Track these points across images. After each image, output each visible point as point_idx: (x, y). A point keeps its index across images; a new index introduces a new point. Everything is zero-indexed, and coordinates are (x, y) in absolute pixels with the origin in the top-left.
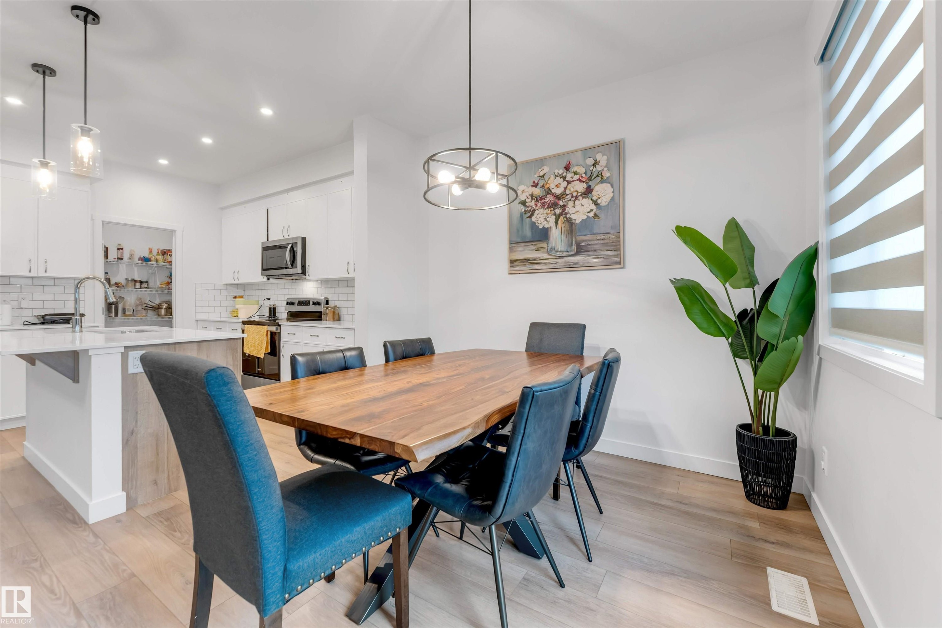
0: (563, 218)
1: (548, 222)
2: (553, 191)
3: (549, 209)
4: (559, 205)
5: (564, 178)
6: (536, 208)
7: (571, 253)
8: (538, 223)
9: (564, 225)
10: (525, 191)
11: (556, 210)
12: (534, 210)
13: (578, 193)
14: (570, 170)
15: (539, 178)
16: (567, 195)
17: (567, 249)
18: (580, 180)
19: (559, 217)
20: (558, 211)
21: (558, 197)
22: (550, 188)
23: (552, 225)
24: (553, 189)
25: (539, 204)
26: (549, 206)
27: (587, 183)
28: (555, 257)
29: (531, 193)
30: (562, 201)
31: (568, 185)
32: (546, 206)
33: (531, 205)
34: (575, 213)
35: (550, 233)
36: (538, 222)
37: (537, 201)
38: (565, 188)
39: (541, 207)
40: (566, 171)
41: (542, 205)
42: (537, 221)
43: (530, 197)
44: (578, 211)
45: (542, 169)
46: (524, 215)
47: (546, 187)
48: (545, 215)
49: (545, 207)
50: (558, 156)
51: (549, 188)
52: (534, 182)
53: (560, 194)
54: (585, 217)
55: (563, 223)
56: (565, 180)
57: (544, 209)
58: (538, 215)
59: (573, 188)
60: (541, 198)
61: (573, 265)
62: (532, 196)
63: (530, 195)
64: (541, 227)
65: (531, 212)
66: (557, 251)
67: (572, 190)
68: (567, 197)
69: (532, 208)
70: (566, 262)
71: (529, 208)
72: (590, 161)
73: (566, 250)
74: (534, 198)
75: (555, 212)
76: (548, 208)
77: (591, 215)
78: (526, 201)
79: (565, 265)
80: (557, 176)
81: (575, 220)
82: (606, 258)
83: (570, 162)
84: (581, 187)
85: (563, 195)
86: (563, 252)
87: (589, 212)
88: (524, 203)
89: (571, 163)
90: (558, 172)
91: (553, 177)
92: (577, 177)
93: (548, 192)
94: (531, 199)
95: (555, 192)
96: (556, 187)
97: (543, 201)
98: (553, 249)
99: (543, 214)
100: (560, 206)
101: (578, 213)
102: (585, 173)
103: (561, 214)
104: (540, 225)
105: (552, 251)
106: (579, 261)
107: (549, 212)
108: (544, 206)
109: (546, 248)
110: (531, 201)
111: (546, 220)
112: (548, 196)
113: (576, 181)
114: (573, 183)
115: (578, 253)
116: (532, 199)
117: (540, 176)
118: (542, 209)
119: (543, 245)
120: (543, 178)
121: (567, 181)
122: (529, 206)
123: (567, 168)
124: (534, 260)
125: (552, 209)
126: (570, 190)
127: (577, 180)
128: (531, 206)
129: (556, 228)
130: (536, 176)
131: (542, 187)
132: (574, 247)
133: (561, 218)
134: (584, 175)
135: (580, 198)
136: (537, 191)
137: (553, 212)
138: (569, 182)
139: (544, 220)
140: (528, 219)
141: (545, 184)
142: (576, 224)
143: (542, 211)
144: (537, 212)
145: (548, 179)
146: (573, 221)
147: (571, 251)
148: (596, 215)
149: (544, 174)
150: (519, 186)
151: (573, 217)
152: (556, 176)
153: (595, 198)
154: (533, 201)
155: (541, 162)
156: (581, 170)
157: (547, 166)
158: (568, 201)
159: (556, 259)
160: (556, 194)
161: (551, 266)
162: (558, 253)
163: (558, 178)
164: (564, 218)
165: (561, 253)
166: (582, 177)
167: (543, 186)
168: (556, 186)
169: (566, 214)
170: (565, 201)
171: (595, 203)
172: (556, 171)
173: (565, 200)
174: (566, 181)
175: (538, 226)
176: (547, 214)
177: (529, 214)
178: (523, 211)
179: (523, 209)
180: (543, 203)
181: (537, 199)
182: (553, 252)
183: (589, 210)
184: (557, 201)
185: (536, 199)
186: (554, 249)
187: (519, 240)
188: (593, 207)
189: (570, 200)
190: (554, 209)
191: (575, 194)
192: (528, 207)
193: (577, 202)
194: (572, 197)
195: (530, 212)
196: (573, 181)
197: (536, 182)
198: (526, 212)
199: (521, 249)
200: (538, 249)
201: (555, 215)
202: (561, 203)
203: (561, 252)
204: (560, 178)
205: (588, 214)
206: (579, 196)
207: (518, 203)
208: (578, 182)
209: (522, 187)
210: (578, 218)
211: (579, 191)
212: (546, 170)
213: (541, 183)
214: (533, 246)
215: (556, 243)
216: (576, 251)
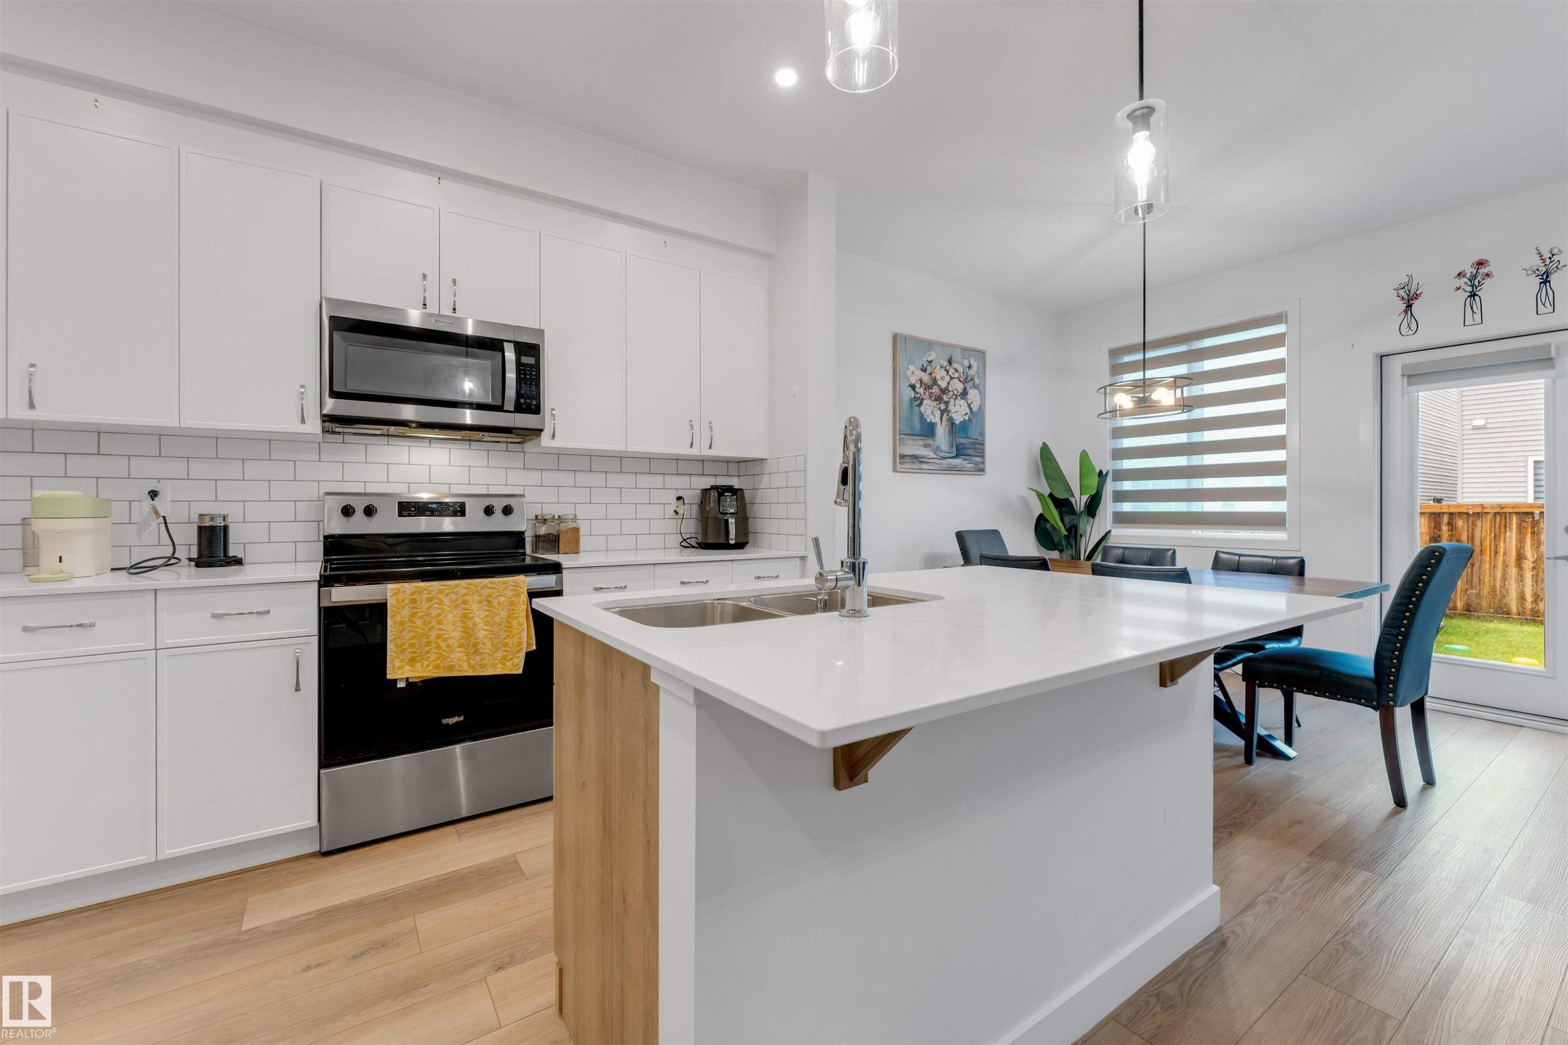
1: (935, 416)
2: (939, 383)
3: (936, 402)
5: (948, 371)
6: (925, 397)
7: (953, 455)
8: (926, 415)
9: (947, 423)
10: (915, 373)
11: (941, 405)
12: (923, 399)
13: (958, 392)
14: (952, 365)
16: (950, 391)
18: (958, 378)
19: (943, 414)
20: (943, 406)
22: (937, 378)
23: (938, 421)
25: (927, 393)
26: (936, 398)
27: (964, 384)
28: (939, 457)
29: (920, 378)
30: (946, 396)
31: (950, 381)
32: (933, 398)
33: (920, 392)
34: (955, 413)
35: (936, 429)
37: (925, 389)
38: (948, 383)
39: (928, 397)
40: (949, 365)
41: (930, 395)
42: (925, 412)
43: (919, 382)
44: (957, 412)
45: (930, 353)
46: (913, 402)
47: (933, 375)
48: (932, 407)
50: (944, 345)
51: (935, 377)
52: (923, 366)
53: (944, 389)
54: (962, 420)
55: (947, 421)
58: (926, 405)
59: (954, 385)
60: (929, 387)
61: (954, 468)
62: (921, 381)
63: (919, 380)
64: (928, 421)
66: (942, 451)
67: (954, 387)
68: (950, 393)
69: (921, 396)
70: (948, 464)
71: (919, 396)
72: (966, 363)
73: (948, 451)
74: (923, 384)
75: (940, 407)
76: (935, 400)
77: (967, 418)
78: (915, 386)
79: (948, 468)
81: (955, 420)
82: (976, 464)
83: (952, 356)
84: (961, 387)
85: (946, 390)
87: (965, 415)
88: (913, 387)
90: (943, 363)
91: (938, 367)
92: (957, 375)
93: (935, 382)
94: (920, 385)
96: (941, 380)
97: (930, 391)
98: (938, 448)
99: (930, 406)
100: (944, 401)
102: (963, 373)
104: (927, 417)
106: (957, 464)
107: (935, 405)
109: (933, 446)
110: (920, 388)
111: (932, 413)
112: (934, 387)
114: (954, 380)
115: (957, 456)
117: (928, 361)
118: (930, 400)
119: (930, 442)
120: (930, 364)
121: (950, 376)
123: (950, 362)
124: (922, 458)
126: (952, 387)
127: (957, 378)
128: (920, 394)
129: (941, 425)
130: (925, 359)
132: (954, 449)
133: (945, 415)
134: (962, 375)
135: (959, 398)
136: (926, 378)
137: (938, 406)
138: (952, 378)
140: (917, 408)
141: (932, 372)
142: (956, 424)
144: (925, 402)
145: (935, 367)
146: (954, 421)
147: (952, 453)
148: (970, 419)
149: (932, 361)
150: (909, 365)
151: (954, 416)
152: (941, 367)
153: (969, 402)
154: (922, 388)
155: (930, 345)
156: (961, 370)
157: (933, 351)
159: (941, 459)
160: (941, 387)
161: (937, 467)
162: (942, 453)
163: (943, 369)
164: (947, 415)
165: (944, 454)
166: (960, 376)
167: (930, 374)
168: (941, 378)
169: (949, 411)
171: (969, 406)
172: (941, 362)
173: (949, 396)
174: (948, 376)
175: (926, 419)
176: (934, 407)
177: (918, 402)
178: (913, 396)
179: (912, 394)
180: (931, 393)
181: (925, 386)
182: (938, 451)
183: (965, 413)
184: (942, 394)
186: (940, 448)
187: (909, 431)
188: (968, 411)
189: (952, 397)
190: (939, 404)
191: (955, 392)
192: (917, 393)
194: (954, 395)
195: (919, 400)
197: (925, 367)
198: (915, 399)
199: (910, 442)
200: (926, 446)
201: (940, 410)
202: (945, 398)
203: (945, 452)
204: (945, 370)
205: (965, 417)
206: (958, 395)
207: (908, 385)
208: (958, 380)
209: (912, 368)
210: (958, 419)
211: (959, 391)
212: (932, 356)
213: (929, 371)
214: (920, 441)
215: (941, 442)
216: (956, 453)
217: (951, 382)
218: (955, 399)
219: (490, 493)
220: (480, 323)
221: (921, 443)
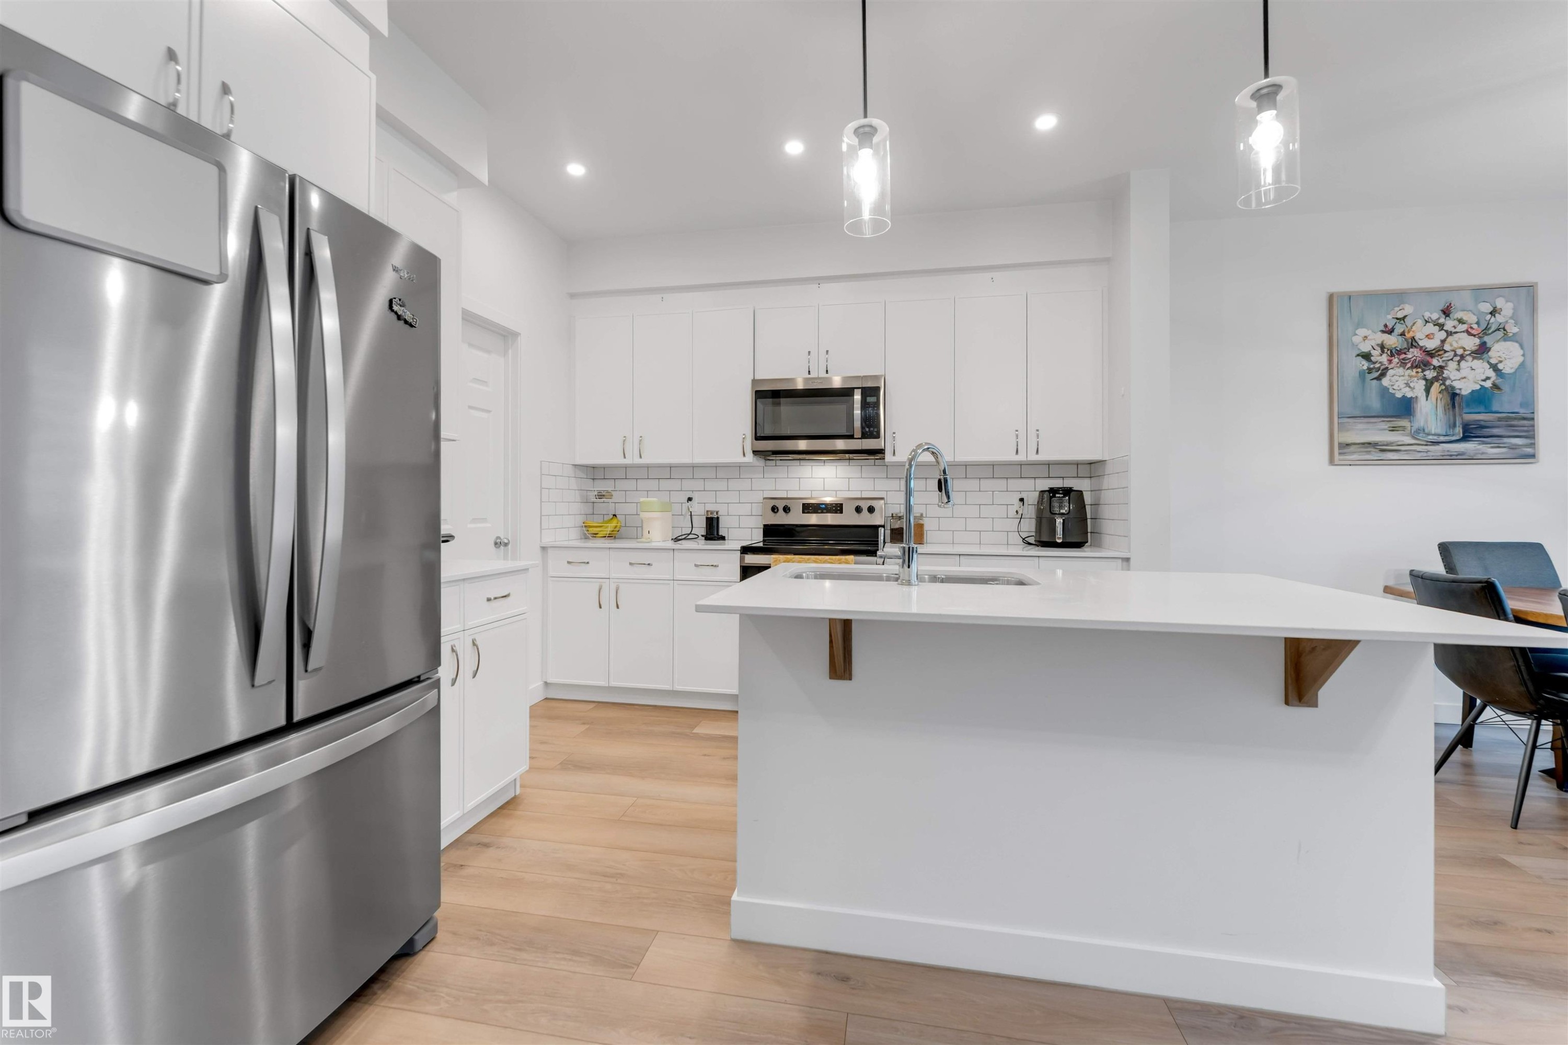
0: (1438, 385)
1: (1412, 389)
2: (1421, 343)
3: (1415, 370)
4: (1432, 365)
5: (1441, 327)
6: (1390, 367)
7: (1454, 438)
8: (1394, 389)
9: (1441, 396)
10: (1369, 338)
11: (1427, 373)
12: (1387, 369)
13: (1465, 350)
14: (1451, 316)
15: (1396, 320)
16: (1446, 352)
17: (1446, 432)
18: (1467, 332)
19: (1432, 383)
20: (1430, 374)
21: (1431, 354)
22: (1416, 338)
23: (1419, 395)
24: (1421, 340)
25: (1396, 360)
26: (1414, 365)
27: (1480, 338)
28: (1425, 443)
29: (1380, 342)
30: (1438, 360)
31: (1447, 337)
32: (1409, 365)
33: (1381, 361)
34: (1459, 380)
35: (1415, 405)
36: (1394, 387)
37: (1392, 355)
38: (1443, 341)
39: (1398, 365)
40: (1444, 316)
41: (1402, 362)
42: (1392, 385)
43: (1379, 349)
44: (1465, 378)
45: (1400, 308)
46: (1367, 374)
47: (1408, 336)
48: (1407, 378)
49: (1407, 367)
50: (1430, 292)
51: (1413, 337)
52: (1386, 326)
53: (1433, 350)
54: (1478, 387)
55: (1440, 392)
56: (1442, 329)
57: (1404, 368)
58: (1393, 376)
59: (1457, 342)
60: (1399, 352)
61: (1457, 455)
62: (1382, 347)
63: (1378, 345)
64: (1399, 395)
65: (1380, 372)
66: (1428, 434)
67: (1455, 345)
68: (1446, 355)
69: (1382, 365)
70: (1444, 451)
71: (1377, 365)
72: (1486, 307)
73: (1444, 433)
74: (1386, 350)
75: (1425, 375)
76: (1412, 367)
77: (1488, 384)
78: (1370, 353)
79: (1443, 456)
80: (1429, 322)
81: (1460, 389)
82: (1512, 447)
83: (1450, 304)
84: (1471, 343)
85: (1439, 351)
86: (1439, 435)
87: (1484, 381)
88: (1367, 356)
89: (1452, 305)
90: (1430, 316)
91: (1420, 322)
92: (1464, 327)
93: (1412, 344)
94: (1380, 351)
95: (1425, 346)
96: (1427, 339)
97: (1403, 356)
98: (1421, 431)
99: (1403, 376)
100: (1434, 366)
101: (1464, 380)
102: (1477, 323)
103: (1436, 379)
104: (1397, 392)
105: (1419, 433)
106: (1466, 449)
107: (1414, 374)
108: (1406, 364)
109: (1409, 428)
110: (1381, 355)
111: (1407, 385)
112: (1411, 350)
113: (1462, 333)
114: (1455, 335)
115: (1465, 438)
116: (1383, 352)
117: (1397, 319)
118: (1402, 368)
119: (1404, 423)
120: (1402, 322)
121: (1446, 331)
122: (1377, 362)
123: (1446, 312)
124: (1387, 445)
125: (1420, 370)
126: (1451, 345)
127: (1464, 332)
128: (1380, 363)
129: (1427, 400)
130: (1390, 317)
131: (1401, 335)
132: (1459, 431)
133: (1436, 385)
134: (1475, 326)
135: (1469, 358)
136: (1392, 341)
137: (1421, 375)
138: (1449, 334)
139: (1405, 385)
140: (1375, 381)
141: (1406, 331)
142: (1462, 395)
143: (1401, 371)
144: (1390, 372)
145: (1412, 324)
146: (1458, 391)
147: (1453, 435)
148: (1495, 386)
149: (1405, 317)
150: (1357, 329)
151: (1457, 385)
152: (1427, 322)
153: (1493, 361)
154: (1384, 356)
155: (1400, 296)
156: (1472, 319)
157: (1409, 304)
158: (1448, 360)
159: (1426, 445)
160: (1426, 348)
161: (1418, 456)
162: (1430, 437)
163: (1430, 325)
164: (1441, 385)
165: (1435, 437)
166: (1471, 328)
167: (1403, 334)
168: (1427, 336)
169: (1445, 379)
170: (1443, 361)
171: (1494, 368)
172: (1427, 315)
173: (1444, 359)
174: (1443, 331)
175: (1394, 394)
176: (1411, 376)
177: (1376, 374)
178: (1365, 367)
179: (1365, 365)
180: (1403, 359)
181: (1391, 352)
182: (1421, 435)
183: (1483, 377)
184: (1428, 358)
185: (1389, 352)
186: (1424, 430)
187: (1357, 413)
188: (1491, 373)
189: (1452, 359)
190: (1423, 371)
191: (1460, 352)
192: (1375, 363)
193: (1463, 364)
194: (1456, 355)
195: (1378, 371)
196: (1456, 333)
197: (1390, 327)
198: (1370, 371)
199: (1360, 426)
200: (1393, 429)
201: (1425, 379)
202: (1435, 362)
203: (1435, 435)
204: (1435, 325)
205: (1483, 383)
206: (1467, 355)
207: (1355, 355)
208: (1465, 334)
209: (1362, 332)
210: (1466, 387)
211: (1467, 348)
212: (1408, 309)
213: (1399, 329)
214: (1383, 424)
215: (1426, 421)
216: (1462, 436)
217: (1450, 339)
218: (1459, 362)
219: (863, 497)
220: (845, 379)
221: (1385, 426)
